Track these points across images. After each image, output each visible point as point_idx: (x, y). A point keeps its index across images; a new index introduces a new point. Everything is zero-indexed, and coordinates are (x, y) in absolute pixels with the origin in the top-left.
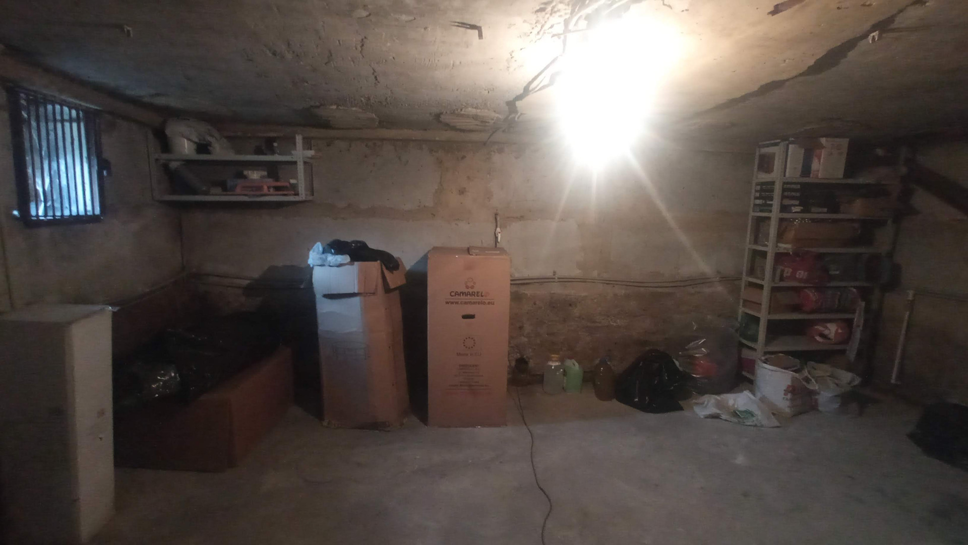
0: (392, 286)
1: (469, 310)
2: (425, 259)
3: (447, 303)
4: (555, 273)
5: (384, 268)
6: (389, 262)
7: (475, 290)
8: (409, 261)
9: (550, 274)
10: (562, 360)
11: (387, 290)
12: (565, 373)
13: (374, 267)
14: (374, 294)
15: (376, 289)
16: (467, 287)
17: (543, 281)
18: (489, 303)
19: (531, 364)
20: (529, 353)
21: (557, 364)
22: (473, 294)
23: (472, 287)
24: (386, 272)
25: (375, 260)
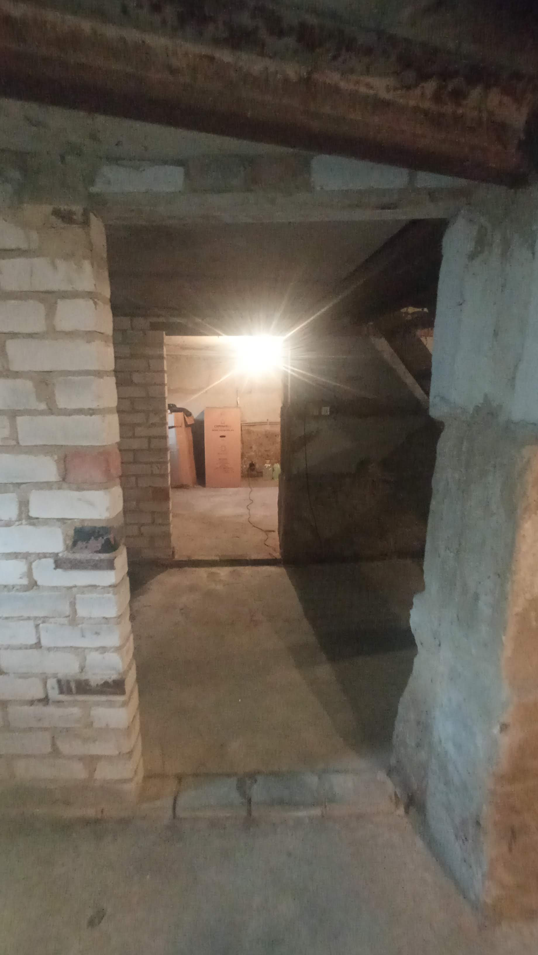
0: (189, 424)
1: (222, 434)
2: (203, 413)
3: (213, 430)
4: (268, 420)
5: (185, 416)
6: (188, 414)
7: (226, 424)
8: (195, 414)
9: (265, 420)
10: (273, 464)
11: (187, 426)
12: (273, 470)
13: (181, 415)
14: (181, 427)
15: (182, 425)
16: (222, 423)
17: (261, 424)
18: (232, 430)
19: (257, 466)
20: (255, 461)
21: (269, 465)
22: (224, 427)
23: (224, 423)
24: (186, 417)
25: (181, 412)
